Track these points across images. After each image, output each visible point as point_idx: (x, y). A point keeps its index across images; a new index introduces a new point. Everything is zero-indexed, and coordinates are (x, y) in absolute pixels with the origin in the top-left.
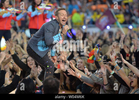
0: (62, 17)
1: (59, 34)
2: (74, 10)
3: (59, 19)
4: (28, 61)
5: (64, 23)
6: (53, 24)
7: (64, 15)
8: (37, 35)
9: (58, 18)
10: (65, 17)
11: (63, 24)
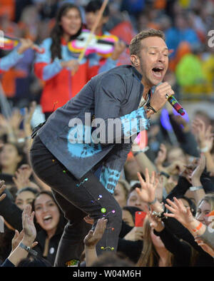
0: (154, 59)
1: (141, 111)
2: (184, 46)
3: (142, 66)
4: (39, 208)
5: (159, 79)
6: (123, 76)
7: (157, 51)
8: (69, 108)
9: (138, 61)
10: (161, 58)
11: (154, 81)
